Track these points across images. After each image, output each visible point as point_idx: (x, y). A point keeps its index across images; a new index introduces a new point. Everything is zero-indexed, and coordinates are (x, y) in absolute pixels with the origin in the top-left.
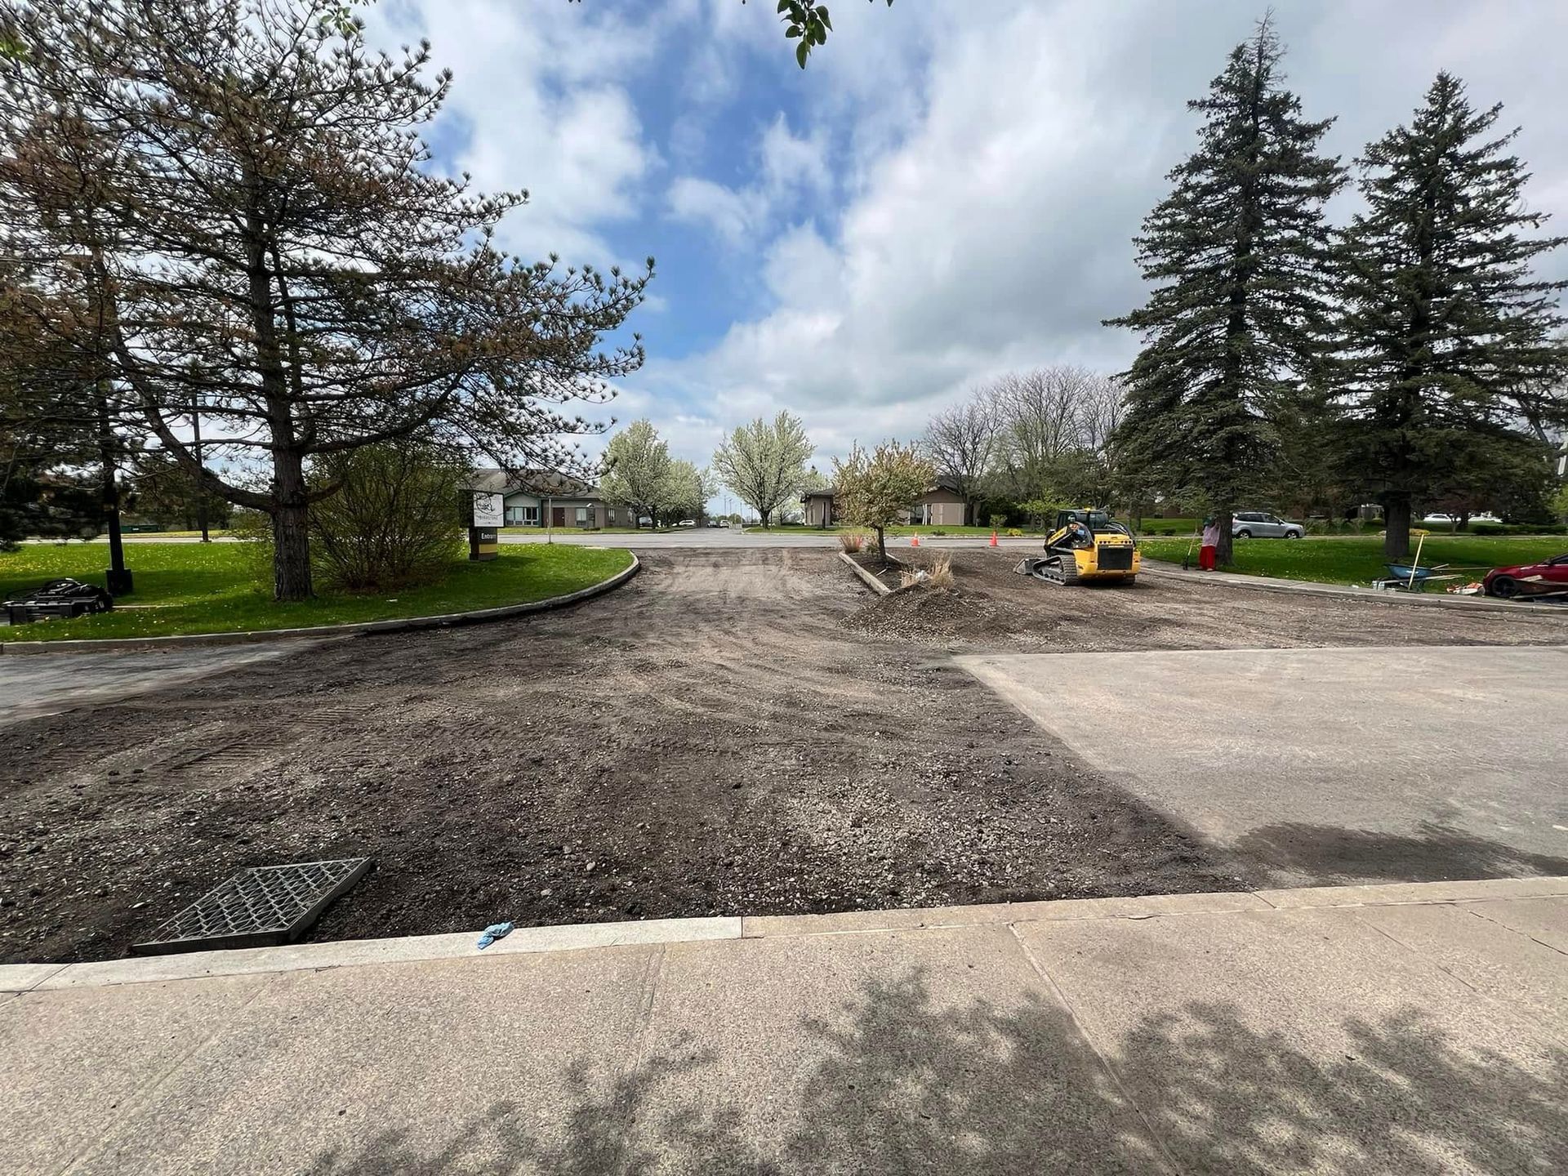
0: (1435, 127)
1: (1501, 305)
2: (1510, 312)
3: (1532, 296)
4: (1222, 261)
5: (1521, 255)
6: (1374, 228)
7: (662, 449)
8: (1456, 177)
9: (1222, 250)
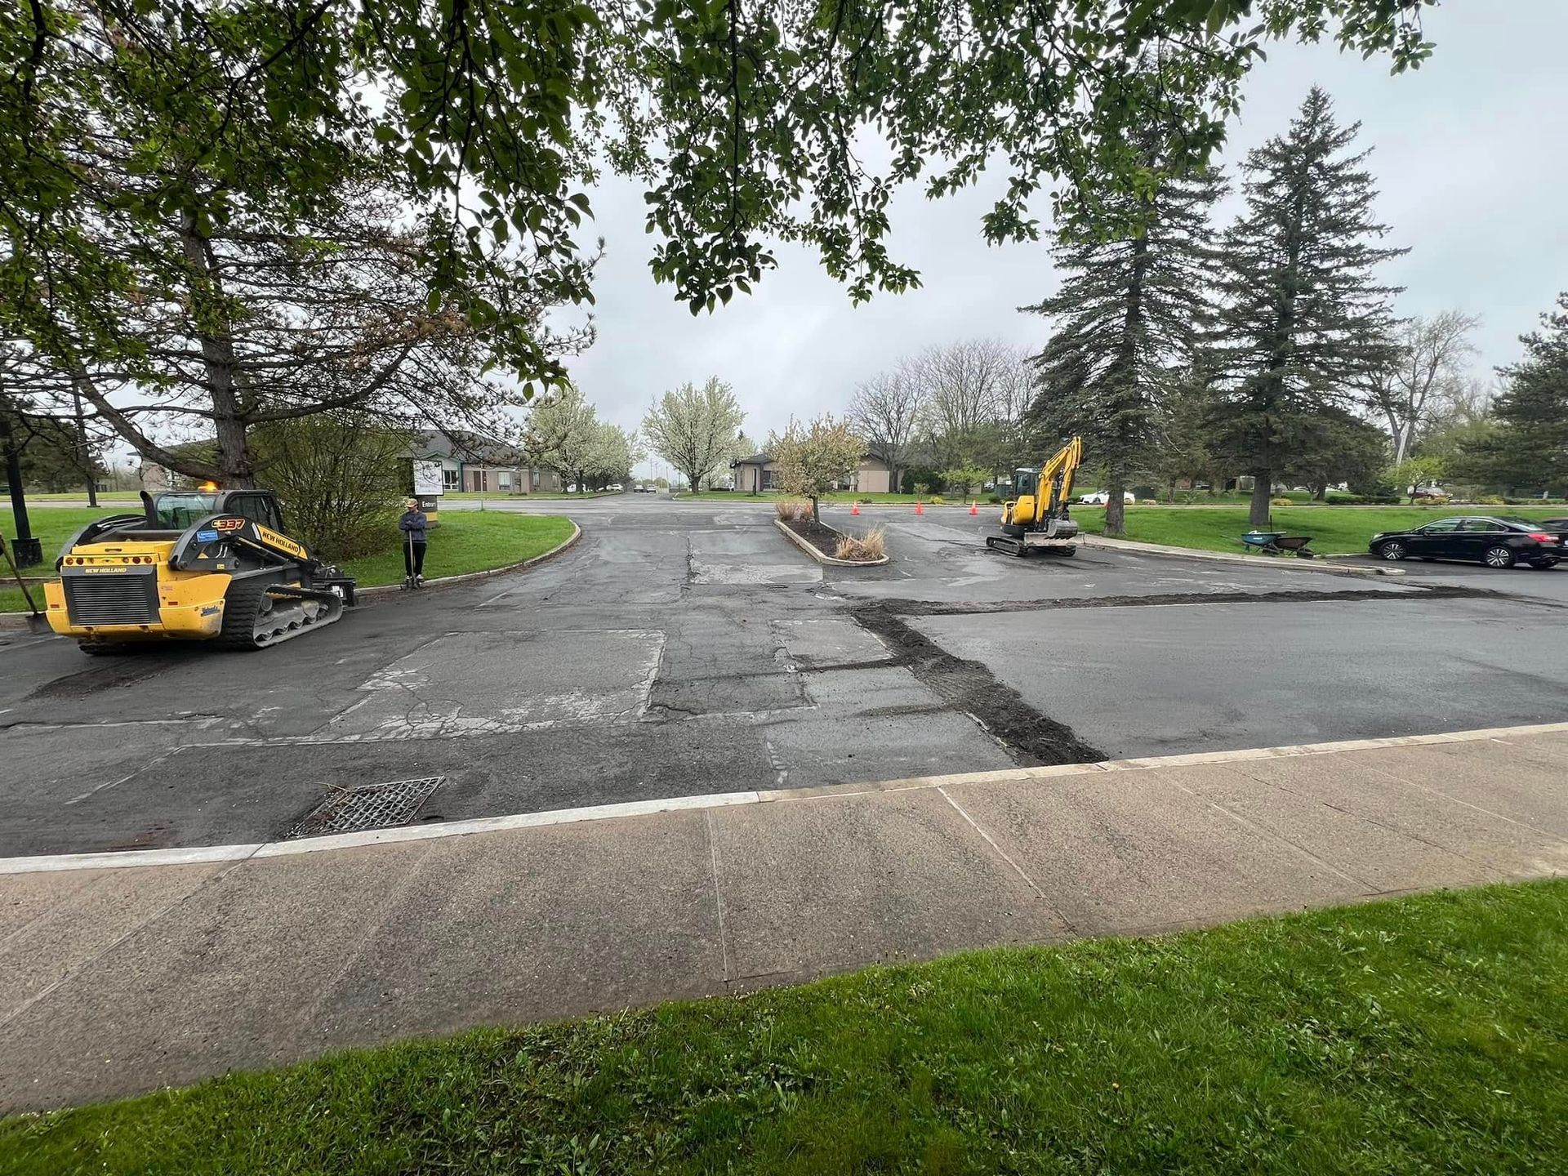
0: (1307, 137)
1: (1350, 304)
2: (1356, 311)
3: (1374, 298)
4: (1123, 255)
5: (1368, 261)
6: (1253, 228)
7: (590, 412)
8: (1321, 185)
9: (1123, 245)
